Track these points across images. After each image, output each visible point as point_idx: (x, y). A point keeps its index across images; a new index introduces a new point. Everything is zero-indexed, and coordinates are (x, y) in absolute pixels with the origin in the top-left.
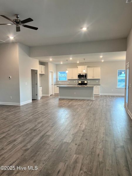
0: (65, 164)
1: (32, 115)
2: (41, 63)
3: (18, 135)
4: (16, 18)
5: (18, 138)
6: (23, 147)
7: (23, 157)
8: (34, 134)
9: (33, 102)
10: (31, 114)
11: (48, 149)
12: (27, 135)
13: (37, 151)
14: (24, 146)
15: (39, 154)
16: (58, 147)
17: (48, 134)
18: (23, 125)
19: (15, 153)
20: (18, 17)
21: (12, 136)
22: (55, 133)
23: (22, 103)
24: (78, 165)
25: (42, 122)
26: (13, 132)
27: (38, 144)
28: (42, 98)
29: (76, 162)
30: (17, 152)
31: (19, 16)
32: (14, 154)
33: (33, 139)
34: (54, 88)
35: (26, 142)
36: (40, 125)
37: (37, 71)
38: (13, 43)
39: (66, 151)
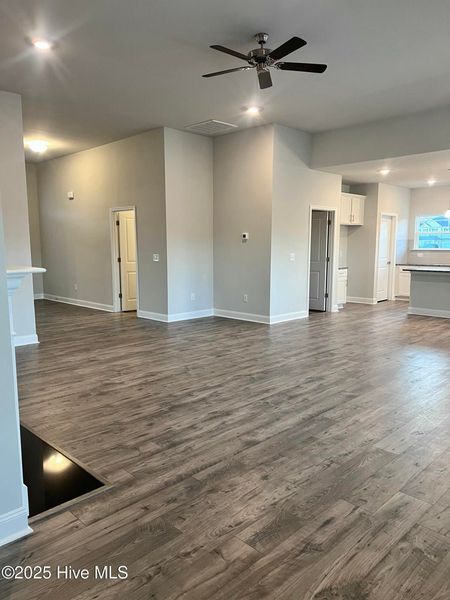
0: (355, 509)
1: (296, 355)
2: (353, 187)
3: (240, 401)
4: (259, 46)
5: (237, 410)
6: (244, 434)
7: (237, 457)
8: (284, 407)
9: (310, 319)
10: (294, 352)
11: (316, 456)
12: (266, 405)
13: (281, 455)
14: (248, 433)
15: (282, 463)
16: (349, 458)
17: (327, 415)
18: (261, 378)
19: (221, 443)
20: (264, 42)
21: (225, 400)
22: (354, 418)
23: (275, 319)
24: (398, 523)
25: (321, 378)
26: (230, 391)
27: (290, 437)
28: (347, 307)
29: (395, 513)
30: (225, 442)
31: (266, 38)
32: (215, 446)
33: (278, 420)
34: (397, 277)
35: (257, 423)
36: (314, 386)
37: (331, 214)
38: (257, 129)
39: (373, 476)
